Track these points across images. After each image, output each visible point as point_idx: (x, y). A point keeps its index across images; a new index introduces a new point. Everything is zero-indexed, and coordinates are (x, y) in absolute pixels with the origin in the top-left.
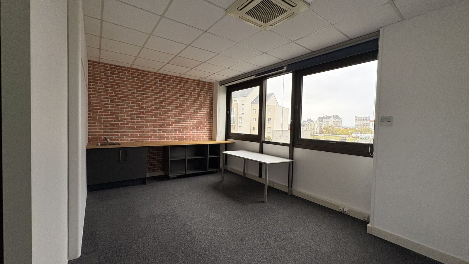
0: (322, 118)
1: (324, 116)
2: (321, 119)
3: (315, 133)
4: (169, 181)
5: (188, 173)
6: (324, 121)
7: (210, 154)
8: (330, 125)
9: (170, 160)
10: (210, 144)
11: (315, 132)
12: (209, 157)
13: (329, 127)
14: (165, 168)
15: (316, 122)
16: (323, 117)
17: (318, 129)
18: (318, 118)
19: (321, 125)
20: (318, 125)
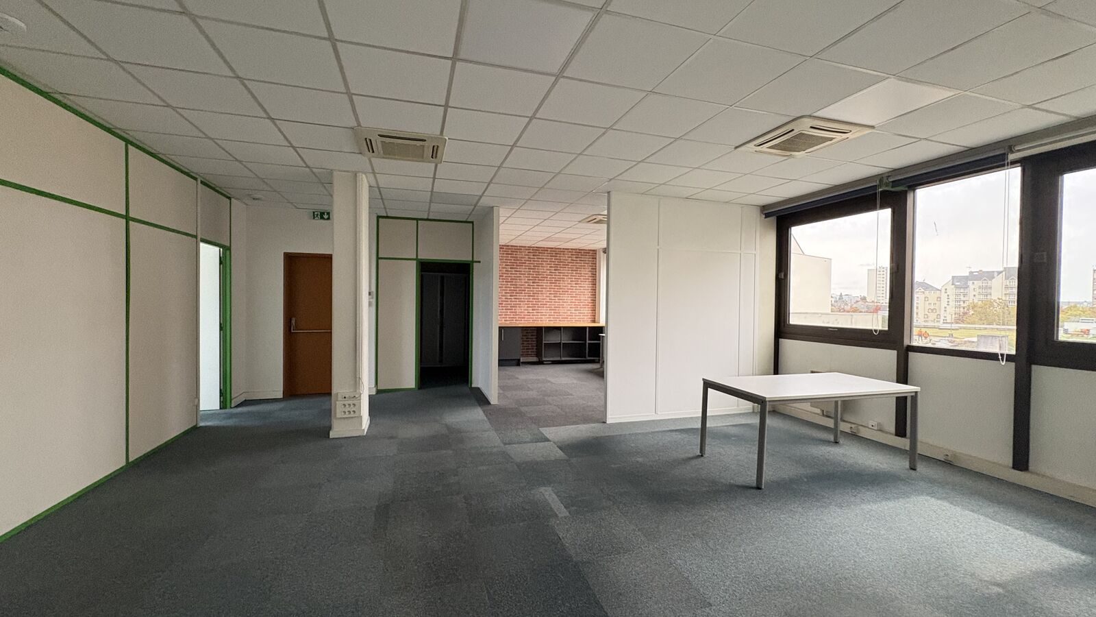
0: (966, 278)
1: (971, 273)
2: (961, 283)
3: (942, 321)
4: (542, 366)
5: (563, 359)
6: (972, 287)
7: (589, 340)
8: (994, 297)
9: (544, 342)
10: (589, 327)
11: (942, 318)
12: (588, 342)
13: (991, 305)
14: (538, 354)
15: (943, 291)
16: (967, 274)
17: (951, 310)
18: (951, 278)
19: (962, 298)
20: (952, 298)
